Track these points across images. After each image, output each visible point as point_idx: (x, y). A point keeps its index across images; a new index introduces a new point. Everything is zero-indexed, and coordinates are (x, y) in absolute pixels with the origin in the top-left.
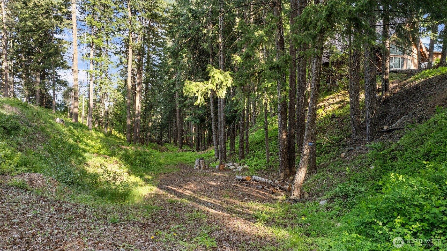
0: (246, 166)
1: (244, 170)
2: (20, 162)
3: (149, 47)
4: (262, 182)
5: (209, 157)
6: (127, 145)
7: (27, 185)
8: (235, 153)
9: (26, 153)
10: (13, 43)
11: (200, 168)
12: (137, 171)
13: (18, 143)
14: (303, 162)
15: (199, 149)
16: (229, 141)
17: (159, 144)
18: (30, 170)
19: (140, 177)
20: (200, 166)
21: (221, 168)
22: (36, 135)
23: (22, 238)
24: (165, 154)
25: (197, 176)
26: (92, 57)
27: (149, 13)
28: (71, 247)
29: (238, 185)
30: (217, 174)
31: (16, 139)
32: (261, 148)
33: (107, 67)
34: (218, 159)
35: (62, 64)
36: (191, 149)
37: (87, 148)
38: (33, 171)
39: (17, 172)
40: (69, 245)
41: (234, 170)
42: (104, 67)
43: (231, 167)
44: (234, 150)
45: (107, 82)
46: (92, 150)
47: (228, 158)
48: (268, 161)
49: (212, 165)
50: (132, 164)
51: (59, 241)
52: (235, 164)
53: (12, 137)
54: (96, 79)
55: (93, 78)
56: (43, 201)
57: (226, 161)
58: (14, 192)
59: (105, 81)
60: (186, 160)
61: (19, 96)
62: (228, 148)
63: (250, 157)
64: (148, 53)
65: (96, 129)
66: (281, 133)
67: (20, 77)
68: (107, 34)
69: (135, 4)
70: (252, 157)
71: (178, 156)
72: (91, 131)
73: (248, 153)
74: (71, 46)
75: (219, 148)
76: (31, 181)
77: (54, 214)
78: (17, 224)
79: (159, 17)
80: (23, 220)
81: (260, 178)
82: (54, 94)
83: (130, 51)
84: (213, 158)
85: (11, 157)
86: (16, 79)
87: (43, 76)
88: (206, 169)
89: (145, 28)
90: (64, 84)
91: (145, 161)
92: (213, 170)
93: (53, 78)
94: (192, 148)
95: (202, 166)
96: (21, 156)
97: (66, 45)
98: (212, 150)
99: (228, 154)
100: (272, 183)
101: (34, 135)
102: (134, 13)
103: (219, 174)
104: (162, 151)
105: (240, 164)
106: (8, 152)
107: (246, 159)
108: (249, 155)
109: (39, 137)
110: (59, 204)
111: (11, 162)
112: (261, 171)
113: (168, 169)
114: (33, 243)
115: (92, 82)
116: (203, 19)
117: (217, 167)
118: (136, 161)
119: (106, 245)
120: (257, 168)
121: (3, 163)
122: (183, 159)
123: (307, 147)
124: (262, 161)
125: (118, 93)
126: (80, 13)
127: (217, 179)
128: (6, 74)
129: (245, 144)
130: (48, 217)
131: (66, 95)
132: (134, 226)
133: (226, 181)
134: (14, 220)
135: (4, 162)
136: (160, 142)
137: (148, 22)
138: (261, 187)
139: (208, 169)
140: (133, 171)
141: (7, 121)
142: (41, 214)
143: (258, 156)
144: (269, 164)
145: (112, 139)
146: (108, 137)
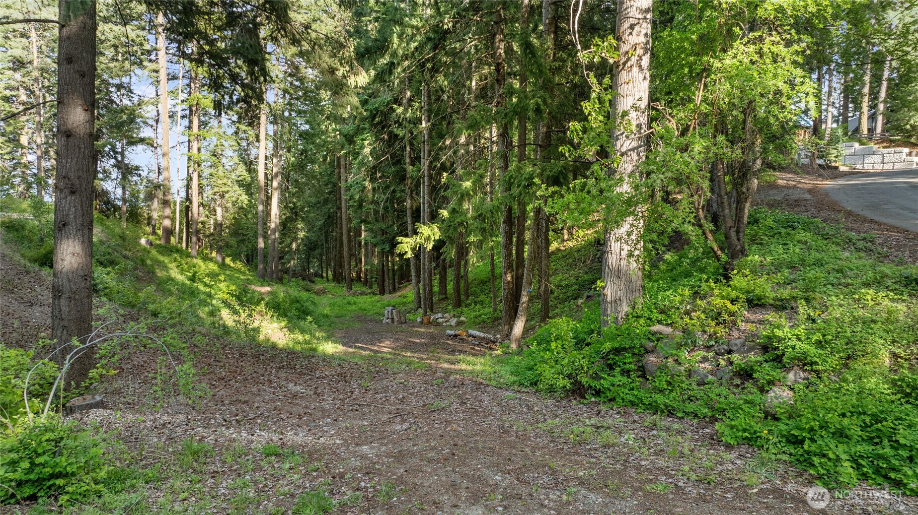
0: (462, 318)
1: (460, 323)
4: (480, 337)
5: (404, 304)
6: (260, 283)
8: (446, 298)
11: (393, 322)
14: (521, 311)
15: (384, 290)
16: (438, 276)
17: (304, 280)
20: (393, 319)
21: (426, 321)
24: (325, 299)
25: (391, 332)
26: (195, 129)
29: (449, 342)
30: (420, 330)
32: (487, 291)
33: (221, 145)
34: (420, 307)
36: (369, 291)
41: (444, 324)
42: (217, 146)
43: (440, 320)
44: (446, 293)
45: (220, 173)
47: (435, 306)
48: (495, 310)
49: (410, 317)
52: (446, 315)
57: (432, 310)
60: (365, 310)
62: (436, 289)
63: (470, 305)
66: (505, 274)
70: (473, 304)
71: (349, 303)
73: (467, 299)
75: (421, 291)
81: (478, 333)
84: (411, 306)
88: (402, 323)
92: (413, 324)
94: (371, 287)
95: (396, 319)
98: (409, 293)
99: (435, 299)
100: (492, 339)
103: (423, 330)
104: (317, 293)
105: (454, 316)
107: (464, 308)
108: (469, 302)
112: (482, 325)
113: (342, 323)
117: (419, 320)
120: (478, 321)
122: (361, 309)
123: (525, 293)
124: (487, 310)
125: (240, 192)
127: (420, 335)
129: (462, 284)
133: (432, 337)
138: (477, 343)
139: (405, 323)
143: (482, 303)
144: (495, 315)
145: (232, 273)
146: (224, 269)
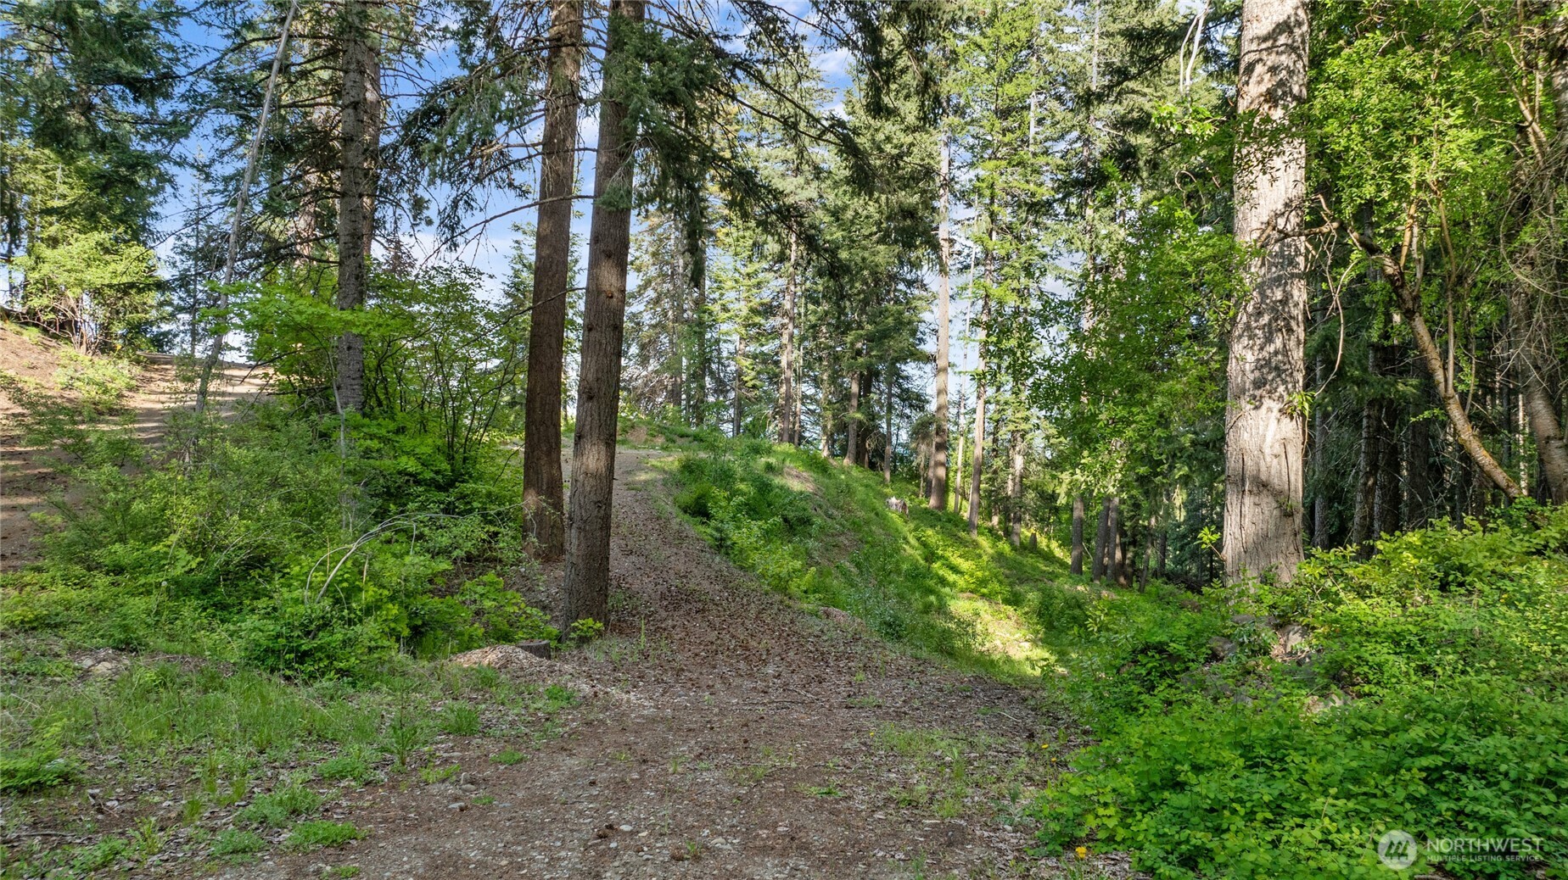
10: (806, 305)
12: (1057, 643)
13: (808, 553)
22: (842, 538)
31: (805, 543)
35: (912, 354)
37: (952, 577)
39: (808, 600)
46: (961, 582)
50: (1050, 626)
53: (797, 539)
58: (807, 617)
61: (813, 432)
65: (991, 530)
67: (816, 382)
72: (974, 535)
82: (890, 430)
87: (868, 379)
90: (916, 401)
93: (891, 384)
101: (836, 538)
106: (797, 564)
109: (846, 542)
111: (801, 582)
121: (790, 582)
125: (1052, 431)
128: (788, 380)
131: (921, 432)
135: (792, 580)
140: (1046, 641)
141: (791, 503)
145: (1030, 561)
146: (1021, 554)
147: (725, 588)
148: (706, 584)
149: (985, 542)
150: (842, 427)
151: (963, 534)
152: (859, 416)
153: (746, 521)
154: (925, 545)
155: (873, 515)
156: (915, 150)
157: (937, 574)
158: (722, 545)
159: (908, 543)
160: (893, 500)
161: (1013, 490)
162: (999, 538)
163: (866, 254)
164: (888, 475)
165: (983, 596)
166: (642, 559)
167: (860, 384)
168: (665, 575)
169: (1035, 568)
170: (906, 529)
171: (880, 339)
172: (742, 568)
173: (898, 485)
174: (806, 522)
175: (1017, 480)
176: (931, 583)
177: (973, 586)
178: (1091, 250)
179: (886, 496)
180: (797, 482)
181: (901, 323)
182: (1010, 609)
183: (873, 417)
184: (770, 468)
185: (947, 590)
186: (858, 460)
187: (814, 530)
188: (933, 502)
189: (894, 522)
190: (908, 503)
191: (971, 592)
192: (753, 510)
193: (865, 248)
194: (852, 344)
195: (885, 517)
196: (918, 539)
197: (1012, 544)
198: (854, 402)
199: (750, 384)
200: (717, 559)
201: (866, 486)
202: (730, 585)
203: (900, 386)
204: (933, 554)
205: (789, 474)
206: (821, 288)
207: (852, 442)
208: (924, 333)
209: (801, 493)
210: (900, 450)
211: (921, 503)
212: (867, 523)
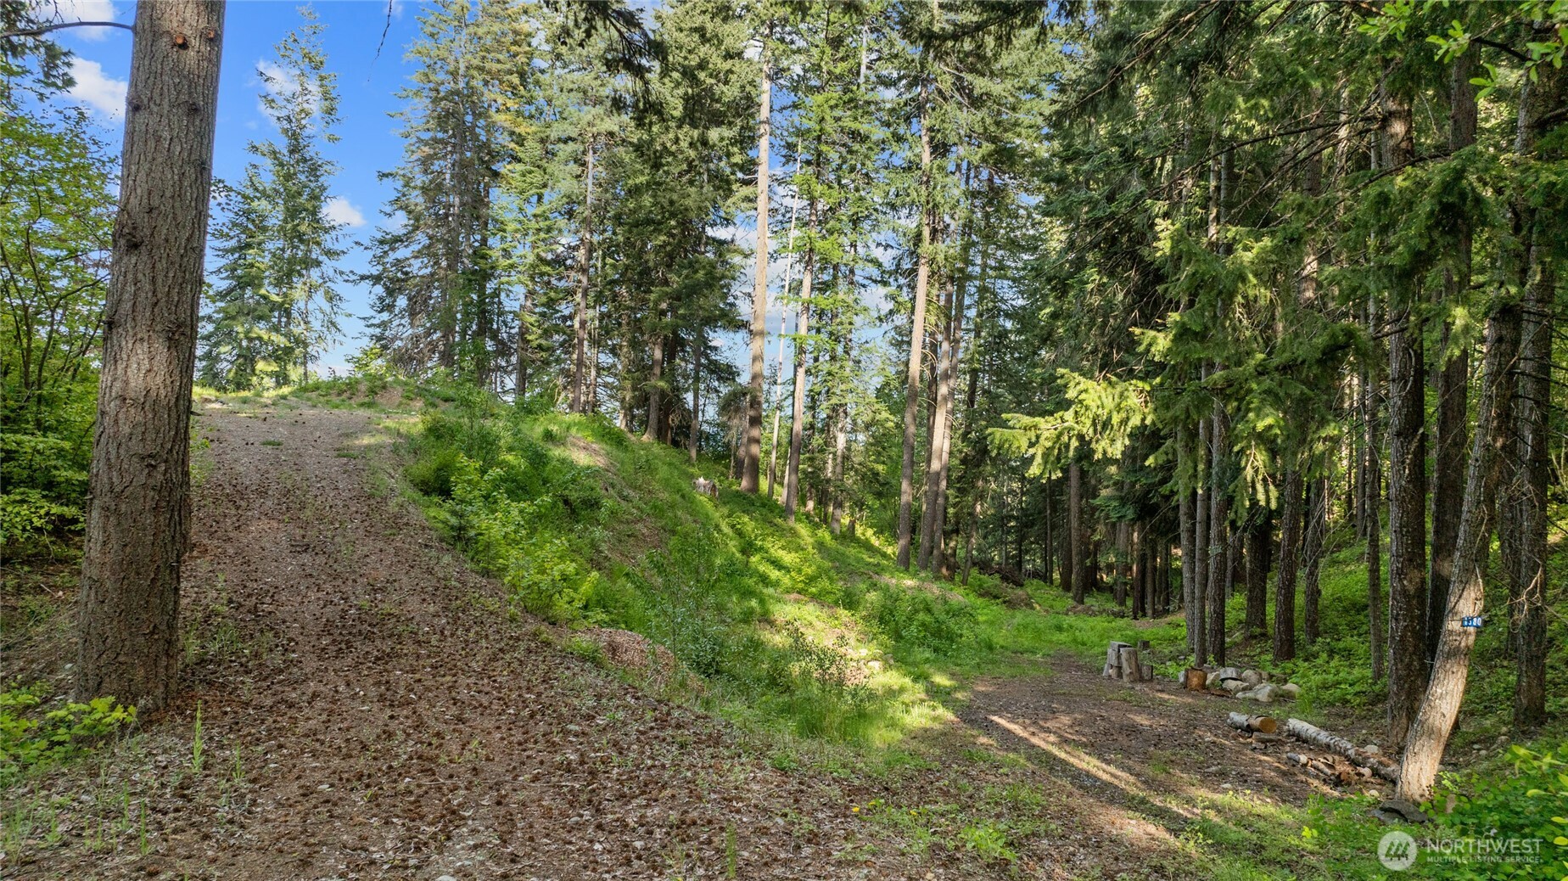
0: (1290, 686)
1: (1281, 698)
2: (595, 598)
3: (985, 255)
4: (1314, 743)
5: (1173, 640)
7: (604, 656)
8: (1264, 635)
9: (611, 575)
10: (604, 259)
11: (1120, 675)
12: (911, 659)
13: (594, 545)
15: (1143, 610)
17: (1005, 578)
18: (613, 623)
19: (915, 680)
20: (1119, 668)
21: (1195, 681)
22: (639, 526)
23: (582, 763)
24: (1019, 617)
26: (805, 292)
27: (988, 147)
28: (673, 796)
30: (1175, 699)
31: (591, 533)
33: (851, 323)
35: (724, 315)
36: (1116, 609)
37: (774, 574)
38: (623, 626)
39: (586, 623)
40: (668, 792)
41: (1240, 695)
42: (842, 323)
43: (1231, 684)
44: (1263, 624)
45: (847, 372)
46: (786, 581)
47: (1228, 651)
48: (1377, 676)
50: (898, 637)
51: (651, 782)
52: (1249, 673)
53: (580, 527)
54: (816, 359)
55: (808, 359)
56: (633, 697)
57: (1218, 658)
58: (576, 667)
59: (841, 367)
60: (1084, 644)
61: (609, 406)
63: (1316, 656)
64: (983, 276)
65: (808, 516)
67: (614, 351)
68: (855, 221)
69: (943, 121)
70: (1324, 655)
71: (1059, 628)
72: (792, 522)
73: (1313, 642)
74: (751, 261)
75: (1196, 612)
76: (613, 649)
77: (652, 728)
78: (576, 735)
79: (1023, 157)
80: (587, 730)
81: (1313, 731)
82: (696, 405)
83: (924, 271)
84: (1182, 644)
85: (575, 581)
86: (606, 359)
87: (673, 346)
88: (1141, 680)
89: (974, 194)
90: (726, 373)
91: (939, 630)
92: (1165, 682)
93: (698, 354)
94: (1122, 603)
95: (1126, 669)
96: (599, 583)
97: (737, 259)
100: (1354, 753)
101: (632, 526)
102: (940, 149)
104: (1011, 604)
105: (1270, 677)
106: (571, 568)
107: (1300, 662)
108: (1315, 648)
109: (645, 531)
110: (665, 709)
111: (575, 595)
113: (1012, 665)
114: (602, 776)
115: (801, 371)
116: (1164, 162)
117: (1180, 677)
118: (912, 628)
119: (747, 806)
120: (1326, 699)
121: (557, 596)
122: (1076, 641)
123: (1457, 630)
124: (1356, 673)
125: (877, 406)
126: (784, 160)
128: (581, 344)
130: (638, 731)
131: (730, 405)
132: (829, 785)
134: (572, 727)
135: (560, 593)
136: (1013, 574)
137: (985, 175)
138: (1304, 759)
139: (1151, 679)
140: (898, 657)
141: (574, 481)
142: (624, 724)
143: (1348, 654)
144: (1377, 688)
145: (853, 551)
146: (842, 544)
147: (445, 609)
148: (413, 604)
149: (803, 530)
150: (643, 400)
151: (779, 521)
152: (662, 384)
153: (504, 501)
154: (740, 534)
155: (678, 497)
156: (733, 78)
157: (757, 571)
158: (460, 537)
159: (720, 531)
160: (701, 480)
161: (834, 472)
162: (817, 526)
163: (675, 197)
164: (694, 453)
165: (814, 598)
166: (321, 559)
167: (663, 351)
168: (348, 588)
169: (860, 560)
170: (718, 514)
171: (689, 296)
172: (486, 573)
173: (704, 465)
174: (593, 504)
175: (839, 460)
176: (750, 582)
177: (801, 585)
178: (928, 203)
179: (692, 477)
180: (584, 454)
181: (714, 278)
182: (843, 613)
183: (677, 390)
184: (549, 436)
185: (771, 590)
186: (660, 435)
187: (603, 514)
188: (745, 483)
189: (703, 506)
190: (717, 484)
191: (799, 593)
192: (518, 488)
193: (673, 190)
194: (656, 303)
195: (692, 501)
196: (733, 526)
197: (832, 532)
198: (657, 371)
199: (535, 344)
200: (447, 559)
201: (670, 464)
202: (455, 604)
203: (707, 357)
204: (751, 544)
205: (574, 445)
206: (621, 238)
207: (653, 416)
208: (736, 298)
209: (589, 468)
210: (705, 427)
211: (731, 484)
212: (672, 506)
